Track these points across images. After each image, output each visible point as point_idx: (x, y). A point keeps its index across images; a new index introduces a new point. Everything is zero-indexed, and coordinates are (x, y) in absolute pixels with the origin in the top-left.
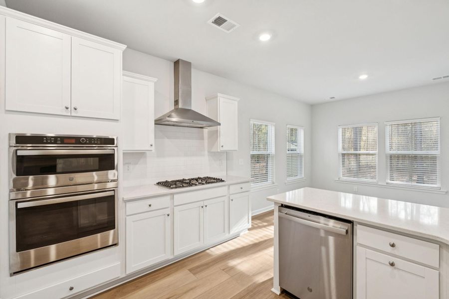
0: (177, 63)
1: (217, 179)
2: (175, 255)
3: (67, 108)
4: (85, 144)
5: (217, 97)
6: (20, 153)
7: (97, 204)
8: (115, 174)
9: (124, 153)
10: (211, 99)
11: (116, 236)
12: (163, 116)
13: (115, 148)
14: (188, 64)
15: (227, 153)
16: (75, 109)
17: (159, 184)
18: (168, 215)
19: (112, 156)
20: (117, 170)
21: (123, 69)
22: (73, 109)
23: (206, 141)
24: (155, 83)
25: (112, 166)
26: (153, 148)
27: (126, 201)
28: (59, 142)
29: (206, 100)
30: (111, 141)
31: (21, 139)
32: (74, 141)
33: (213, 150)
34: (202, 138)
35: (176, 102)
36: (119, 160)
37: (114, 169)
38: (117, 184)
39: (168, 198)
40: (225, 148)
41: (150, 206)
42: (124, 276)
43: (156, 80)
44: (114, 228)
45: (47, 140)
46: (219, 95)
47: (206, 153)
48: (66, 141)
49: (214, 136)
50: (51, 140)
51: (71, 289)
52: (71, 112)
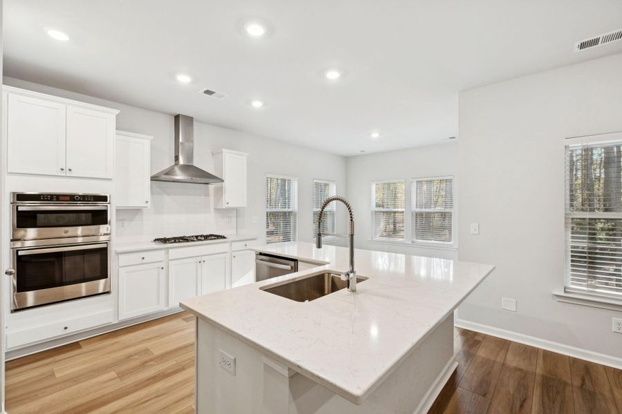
0: (177, 118)
1: (216, 236)
2: (170, 306)
3: (62, 170)
4: (79, 201)
5: (222, 152)
6: (20, 209)
7: (85, 256)
8: (108, 229)
9: (117, 210)
10: (216, 154)
11: (108, 285)
12: (159, 173)
13: (108, 205)
14: (190, 120)
15: (237, 210)
16: (70, 170)
17: (155, 240)
18: (162, 268)
19: (104, 213)
20: (110, 224)
21: (117, 129)
22: (67, 170)
23: (212, 197)
24: (151, 141)
25: (105, 221)
26: (149, 205)
27: (118, 254)
28: (55, 199)
29: (213, 154)
30: (104, 199)
31: (21, 197)
32: (68, 198)
33: (218, 207)
34: (207, 195)
35: (177, 158)
36: (111, 216)
37: (107, 224)
38: (110, 238)
39: (163, 252)
40: (231, 205)
41: (143, 258)
42: (116, 322)
43: (152, 138)
44: (106, 277)
45: (44, 197)
46: (224, 150)
47: (212, 210)
48: (61, 198)
49: (219, 192)
50: (47, 197)
51: (66, 328)
52: (66, 172)
